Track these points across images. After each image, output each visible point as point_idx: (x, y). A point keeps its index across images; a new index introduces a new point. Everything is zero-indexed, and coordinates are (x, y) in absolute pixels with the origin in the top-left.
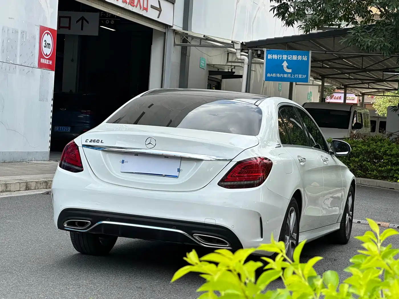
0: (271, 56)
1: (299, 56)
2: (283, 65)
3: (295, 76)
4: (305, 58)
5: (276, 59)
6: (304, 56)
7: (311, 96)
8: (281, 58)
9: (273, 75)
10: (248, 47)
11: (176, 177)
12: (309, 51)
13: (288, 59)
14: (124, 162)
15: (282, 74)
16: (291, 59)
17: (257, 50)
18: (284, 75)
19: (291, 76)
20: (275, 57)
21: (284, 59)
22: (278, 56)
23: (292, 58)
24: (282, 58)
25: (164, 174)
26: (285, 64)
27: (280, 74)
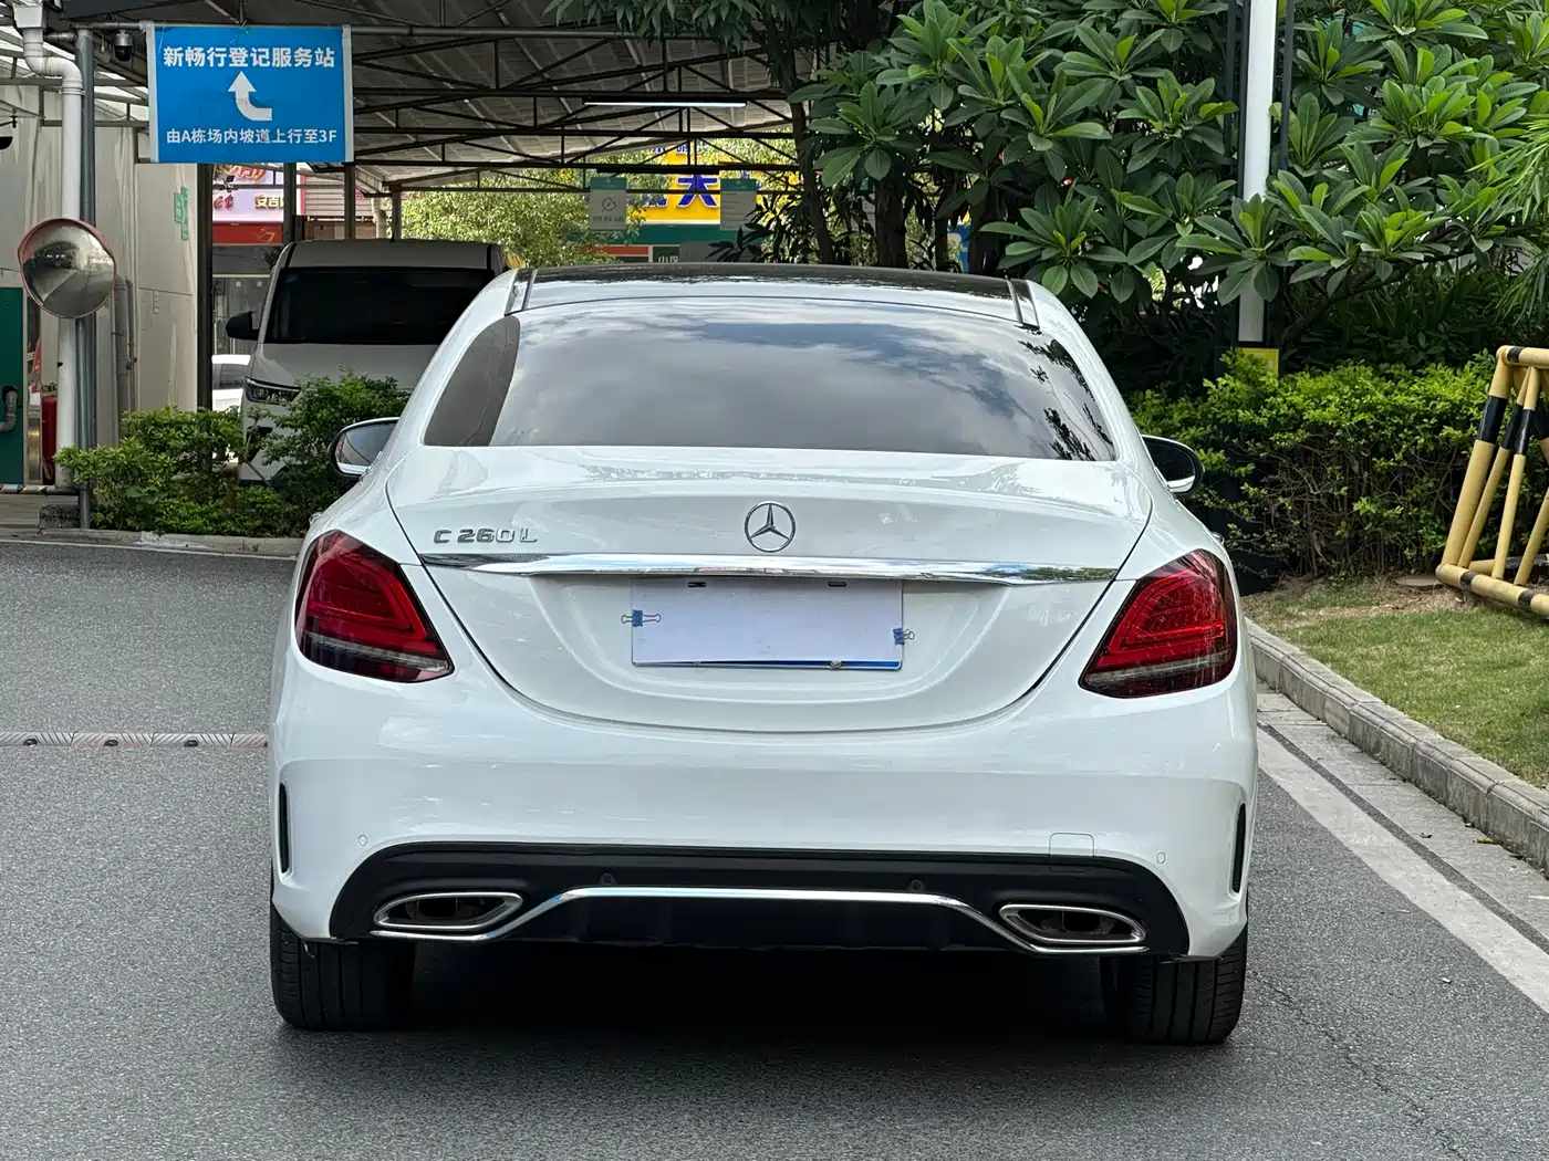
0: (176, 55)
1: (301, 49)
2: (234, 93)
3: (290, 137)
4: (328, 58)
5: (202, 65)
6: (319, 51)
7: (186, 203)
8: (222, 61)
9: (191, 136)
10: (72, 20)
11: (893, 666)
12: (339, 28)
13: (254, 64)
14: (644, 618)
15: (230, 132)
16: (269, 63)
17: (117, 31)
18: (242, 133)
19: (273, 136)
20: (196, 56)
21: (235, 65)
22: (207, 55)
23: (271, 60)
24: (228, 60)
25: (836, 659)
26: (242, 87)
27: (222, 132)
